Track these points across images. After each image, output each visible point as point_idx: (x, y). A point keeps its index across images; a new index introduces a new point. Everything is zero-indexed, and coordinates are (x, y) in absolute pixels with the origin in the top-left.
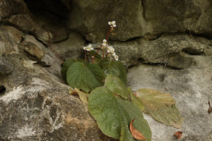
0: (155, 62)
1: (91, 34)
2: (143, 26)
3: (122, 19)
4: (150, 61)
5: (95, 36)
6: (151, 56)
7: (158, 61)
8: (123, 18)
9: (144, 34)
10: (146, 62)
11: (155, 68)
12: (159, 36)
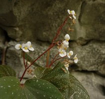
0: (89, 69)
1: (17, 29)
2: (78, 29)
3: (59, 17)
4: (85, 68)
5: (21, 33)
6: (86, 63)
7: (93, 68)
8: (61, 17)
9: (78, 38)
10: (80, 69)
11: (89, 76)
12: (88, 42)
